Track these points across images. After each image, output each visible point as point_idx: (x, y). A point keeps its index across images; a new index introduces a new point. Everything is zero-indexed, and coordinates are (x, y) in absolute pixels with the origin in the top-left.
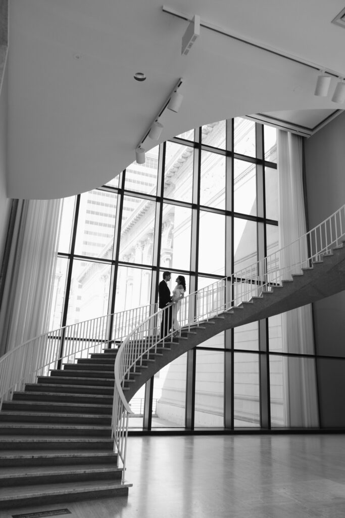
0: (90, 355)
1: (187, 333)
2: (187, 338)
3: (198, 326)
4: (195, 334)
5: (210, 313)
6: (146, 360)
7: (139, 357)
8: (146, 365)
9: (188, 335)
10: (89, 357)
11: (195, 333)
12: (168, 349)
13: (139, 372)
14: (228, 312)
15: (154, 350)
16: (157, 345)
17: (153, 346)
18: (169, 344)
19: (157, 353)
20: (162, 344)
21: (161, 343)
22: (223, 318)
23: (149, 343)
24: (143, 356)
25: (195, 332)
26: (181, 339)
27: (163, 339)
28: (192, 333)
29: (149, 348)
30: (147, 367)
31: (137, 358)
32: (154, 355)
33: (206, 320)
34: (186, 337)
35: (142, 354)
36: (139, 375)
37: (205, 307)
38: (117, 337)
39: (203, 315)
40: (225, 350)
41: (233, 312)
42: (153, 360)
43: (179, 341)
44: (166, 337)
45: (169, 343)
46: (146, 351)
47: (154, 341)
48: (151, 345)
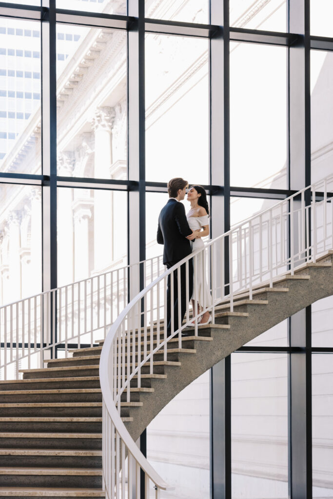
0: (22, 374)
1: (227, 317)
2: (228, 327)
3: (251, 298)
4: (246, 317)
5: (276, 268)
6: (147, 376)
7: (135, 371)
8: (150, 387)
9: (230, 320)
10: (21, 377)
11: (245, 314)
12: (191, 351)
13: (138, 401)
14: (318, 264)
15: (162, 355)
16: (169, 343)
17: (159, 346)
18: (193, 341)
19: (168, 360)
20: (177, 342)
21: (175, 340)
22: (308, 277)
23: (152, 342)
24: (143, 367)
25: (246, 312)
26: (216, 329)
27: (179, 331)
28: (239, 314)
29: (153, 352)
30: (151, 390)
31: (131, 373)
32: (162, 365)
33: (268, 286)
34: (227, 323)
35: (141, 364)
36: (138, 407)
37: (265, 253)
38: (69, 336)
39: (262, 274)
40: (291, 350)
41: (328, 263)
42: (163, 376)
43: (212, 333)
44: (185, 326)
45: (190, 338)
46: (146, 358)
47: (162, 336)
48: (155, 345)
